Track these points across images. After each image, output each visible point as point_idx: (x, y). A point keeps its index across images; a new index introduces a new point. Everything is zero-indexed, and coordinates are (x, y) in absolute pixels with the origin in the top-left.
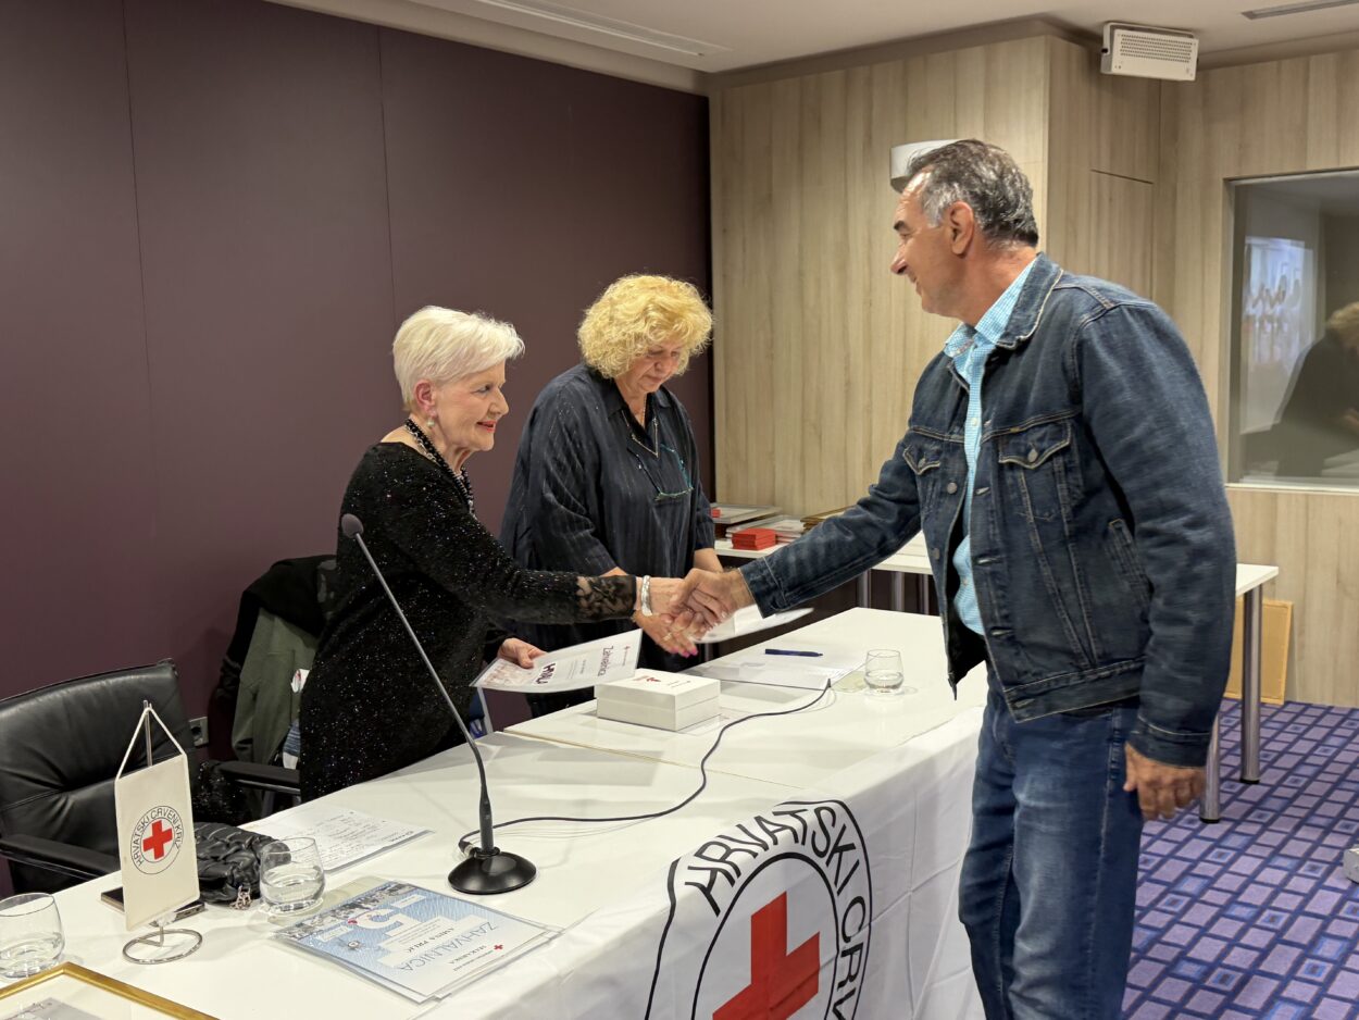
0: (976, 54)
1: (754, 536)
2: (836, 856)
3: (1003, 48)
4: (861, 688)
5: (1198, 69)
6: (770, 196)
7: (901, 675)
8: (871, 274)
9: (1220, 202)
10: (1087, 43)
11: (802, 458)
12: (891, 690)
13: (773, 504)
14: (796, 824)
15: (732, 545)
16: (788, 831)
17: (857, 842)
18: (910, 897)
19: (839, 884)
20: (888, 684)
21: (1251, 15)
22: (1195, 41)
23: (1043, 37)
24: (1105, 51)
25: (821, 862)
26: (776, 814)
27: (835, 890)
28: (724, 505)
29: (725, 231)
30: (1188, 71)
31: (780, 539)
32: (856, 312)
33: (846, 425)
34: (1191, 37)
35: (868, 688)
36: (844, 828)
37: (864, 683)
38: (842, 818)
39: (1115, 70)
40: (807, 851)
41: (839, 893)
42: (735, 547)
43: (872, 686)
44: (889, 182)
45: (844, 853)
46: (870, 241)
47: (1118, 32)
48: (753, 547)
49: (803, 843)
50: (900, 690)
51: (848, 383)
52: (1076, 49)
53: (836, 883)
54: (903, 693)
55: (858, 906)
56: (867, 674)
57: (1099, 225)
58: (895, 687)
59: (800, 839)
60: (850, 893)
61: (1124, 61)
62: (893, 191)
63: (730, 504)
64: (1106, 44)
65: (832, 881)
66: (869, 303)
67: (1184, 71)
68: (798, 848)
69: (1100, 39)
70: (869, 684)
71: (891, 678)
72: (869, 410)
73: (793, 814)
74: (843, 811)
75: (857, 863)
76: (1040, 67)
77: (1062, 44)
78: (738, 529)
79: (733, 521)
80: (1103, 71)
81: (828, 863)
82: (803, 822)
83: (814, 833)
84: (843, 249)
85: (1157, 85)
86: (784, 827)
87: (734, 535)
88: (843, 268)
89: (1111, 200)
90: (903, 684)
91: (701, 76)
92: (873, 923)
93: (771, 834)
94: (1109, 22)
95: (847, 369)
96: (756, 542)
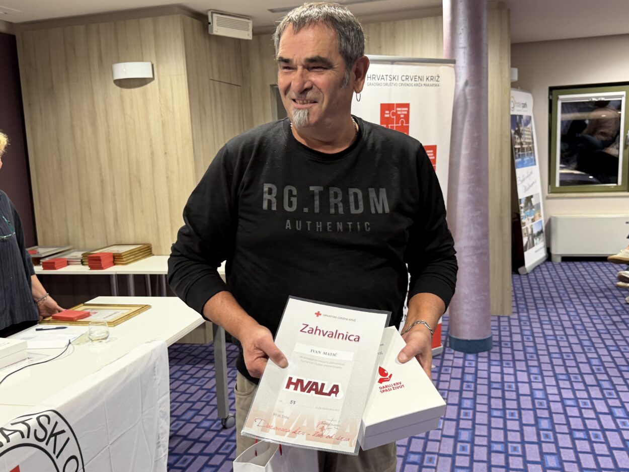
0: (148, 22)
1: (54, 263)
2: (53, 439)
3: (161, 19)
4: (87, 341)
5: (253, 34)
6: (52, 87)
7: (108, 332)
8: (108, 127)
9: (269, 95)
10: (201, 19)
11: (82, 219)
12: (104, 341)
13: (68, 244)
14: (23, 428)
15: (42, 268)
16: (18, 433)
17: (66, 428)
18: (109, 448)
19: (57, 453)
20: (102, 338)
21: (272, 11)
22: (251, 22)
23: (179, 15)
24: (210, 23)
25: (43, 445)
26: (12, 424)
27: (54, 457)
28: (42, 247)
29: (29, 104)
30: (248, 35)
31: (69, 263)
32: (103, 146)
33: (103, 203)
34: (249, 19)
35: (91, 341)
36: (56, 423)
37: (88, 339)
38: (54, 418)
39: (215, 33)
40: (32, 440)
41: (57, 457)
42: (44, 269)
43: (92, 341)
44: (113, 82)
45: (58, 436)
46: (106, 110)
47: (215, 15)
48: (54, 268)
49: (28, 437)
50: (108, 340)
51: (102, 181)
52: (195, 21)
53: (54, 452)
54: (109, 341)
55: (73, 461)
56: (90, 335)
57: (216, 104)
58: (106, 338)
59: (26, 434)
60: (65, 455)
61: (218, 29)
62: (115, 86)
63: (45, 246)
64: (210, 20)
65: (51, 452)
66: (109, 141)
67: (247, 35)
68: (25, 441)
69: (207, 17)
70: (91, 339)
71: (103, 334)
72: (114, 194)
73: (23, 422)
74: (55, 414)
75: (68, 439)
76: (179, 31)
77: (189, 19)
78: (47, 259)
79: (43, 256)
80: (210, 32)
81: (47, 444)
82: (27, 425)
83: (35, 431)
84: (93, 114)
85: (238, 42)
86: (15, 431)
87: (43, 263)
88: (94, 124)
89: (221, 93)
90: (109, 337)
91: (10, 24)
92: (85, 467)
93: (6, 437)
94: (210, 10)
95: (101, 174)
96: (56, 266)
